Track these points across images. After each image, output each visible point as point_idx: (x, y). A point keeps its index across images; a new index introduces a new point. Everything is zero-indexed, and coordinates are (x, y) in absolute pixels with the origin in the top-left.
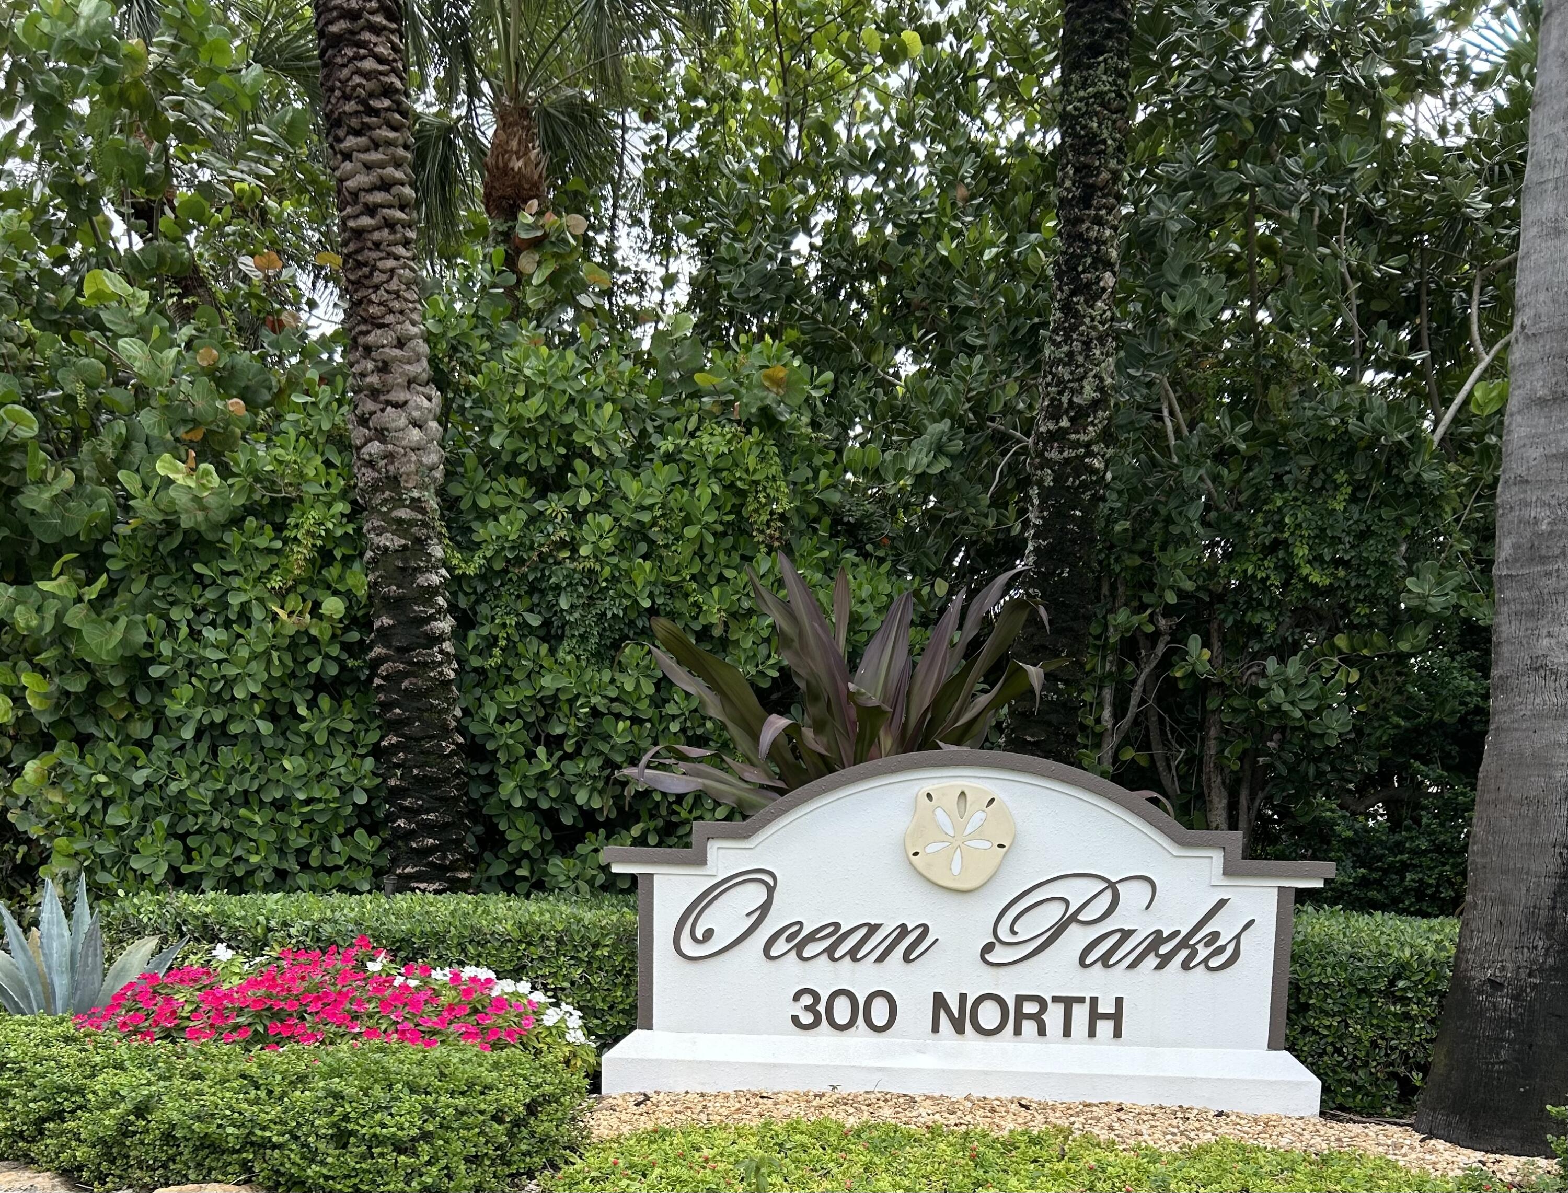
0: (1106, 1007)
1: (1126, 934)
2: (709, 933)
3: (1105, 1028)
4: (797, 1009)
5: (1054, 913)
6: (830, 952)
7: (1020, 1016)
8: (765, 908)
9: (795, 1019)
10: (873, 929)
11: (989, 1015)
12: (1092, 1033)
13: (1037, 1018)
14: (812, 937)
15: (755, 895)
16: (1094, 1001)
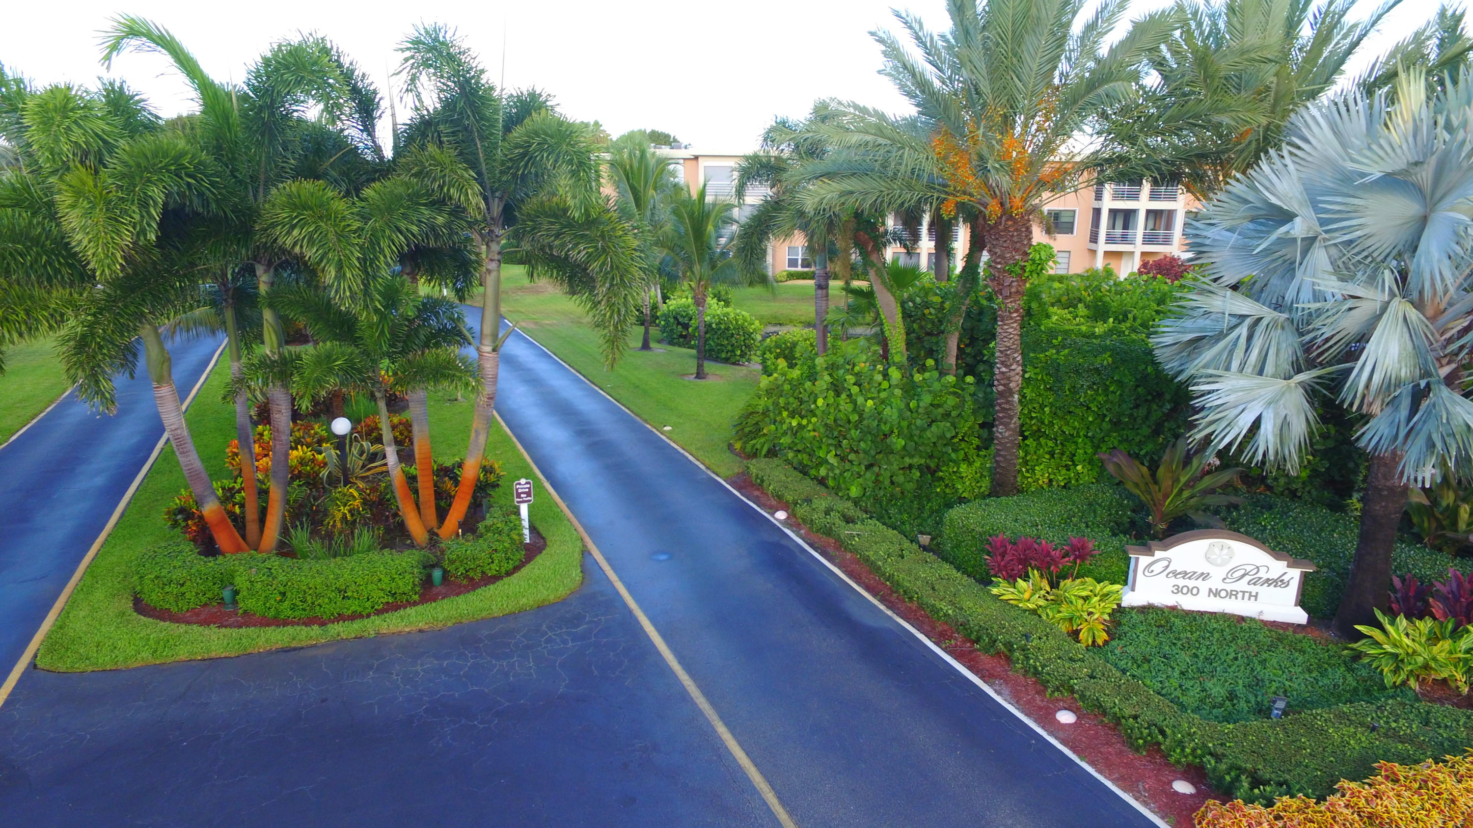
0: (1253, 594)
1: (1260, 578)
2: (1152, 571)
3: (1253, 598)
4: (1173, 589)
5: (1242, 572)
6: (1183, 577)
7: (1231, 594)
8: (1167, 567)
9: (1173, 592)
10: (1195, 573)
11: (1223, 594)
12: (1249, 599)
13: (1236, 595)
14: (1179, 573)
15: (1166, 563)
16: (1251, 592)
